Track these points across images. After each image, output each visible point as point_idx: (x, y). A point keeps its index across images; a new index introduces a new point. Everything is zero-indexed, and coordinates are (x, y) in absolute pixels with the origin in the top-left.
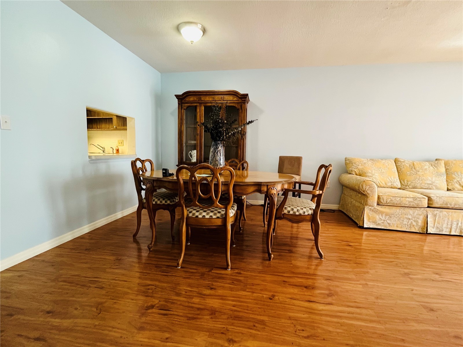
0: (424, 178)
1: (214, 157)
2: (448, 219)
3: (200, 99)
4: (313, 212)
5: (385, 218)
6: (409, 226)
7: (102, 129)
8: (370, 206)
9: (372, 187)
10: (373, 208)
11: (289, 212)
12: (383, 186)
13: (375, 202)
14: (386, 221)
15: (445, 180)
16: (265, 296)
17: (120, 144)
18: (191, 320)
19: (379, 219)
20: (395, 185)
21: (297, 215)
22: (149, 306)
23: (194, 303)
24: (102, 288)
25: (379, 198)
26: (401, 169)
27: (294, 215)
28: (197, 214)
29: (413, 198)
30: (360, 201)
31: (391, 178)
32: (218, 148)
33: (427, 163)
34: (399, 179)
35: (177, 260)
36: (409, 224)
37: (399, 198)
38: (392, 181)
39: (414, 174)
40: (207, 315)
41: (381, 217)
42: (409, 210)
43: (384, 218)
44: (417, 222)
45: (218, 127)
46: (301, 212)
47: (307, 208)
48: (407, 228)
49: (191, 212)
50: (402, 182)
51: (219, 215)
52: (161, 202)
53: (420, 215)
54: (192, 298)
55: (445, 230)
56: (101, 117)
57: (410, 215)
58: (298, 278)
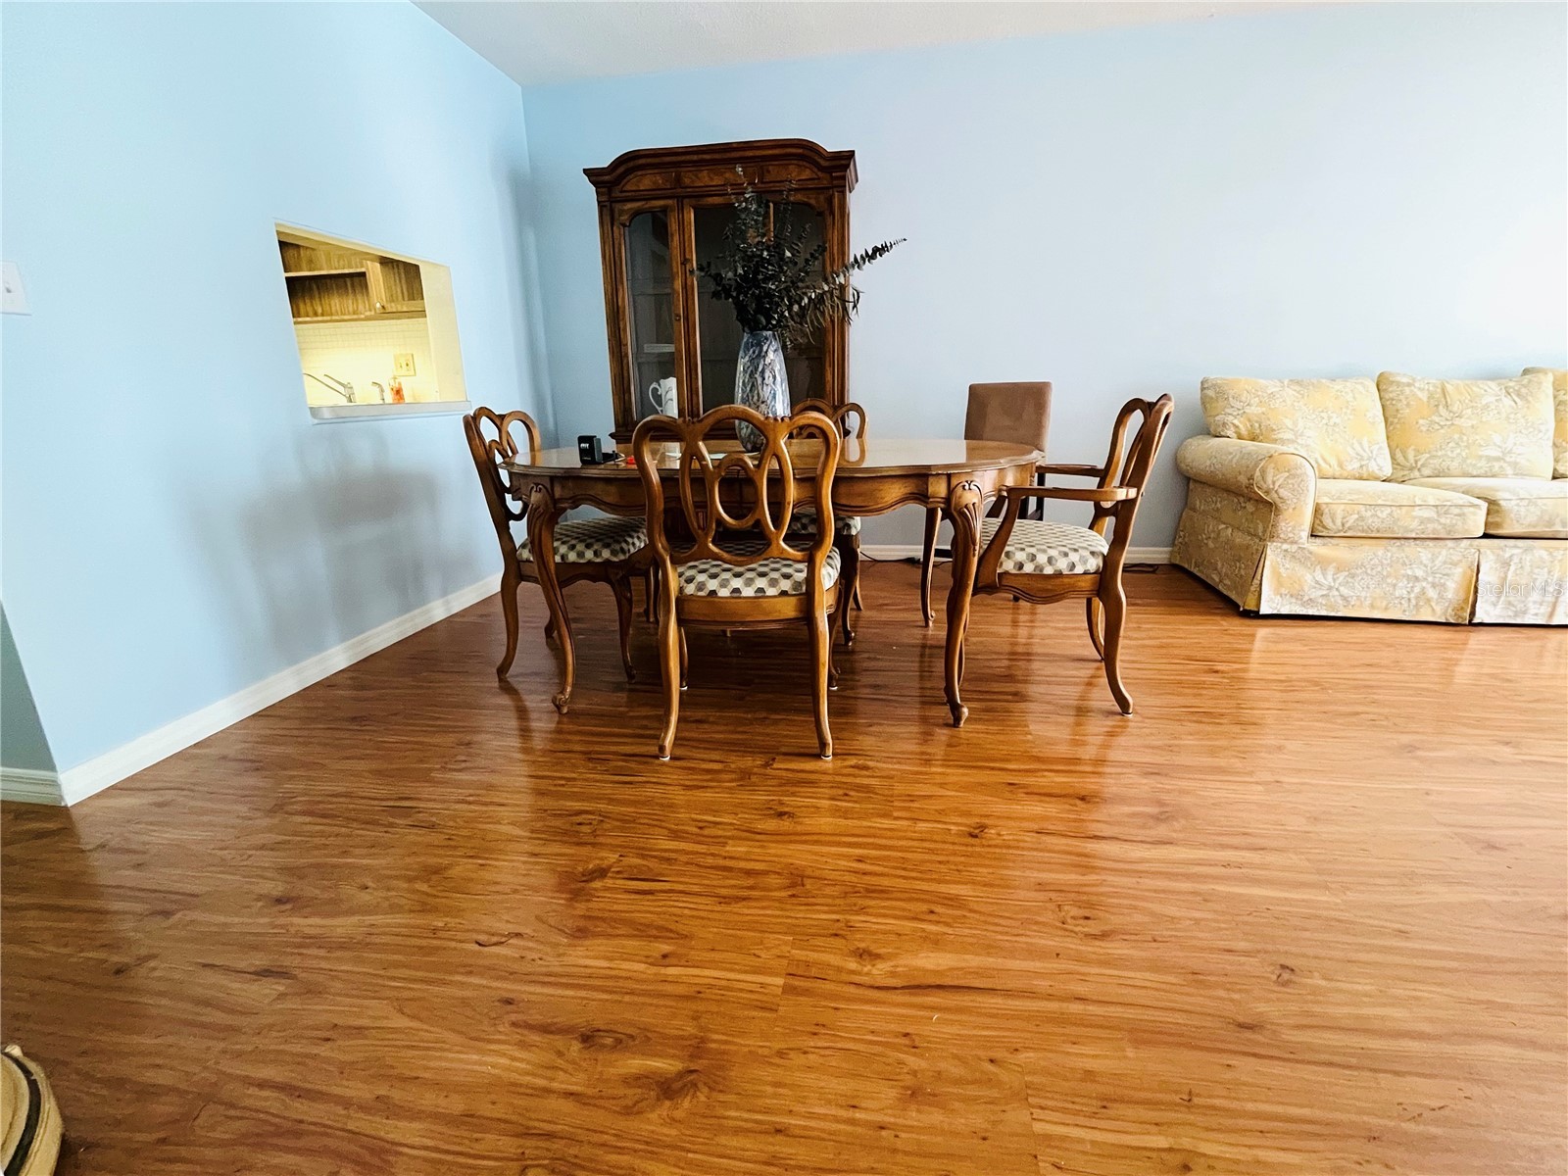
0: (1477, 437)
1: (751, 390)
2: (1549, 572)
3: (678, 180)
4: (1101, 565)
5: (1334, 580)
6: (1414, 602)
7: (334, 318)
8: (1285, 541)
9: (1299, 476)
10: (1294, 548)
11: (1021, 566)
12: (1330, 474)
13: (1303, 527)
14: (1337, 589)
15: (1551, 444)
16: (952, 827)
17: (404, 371)
18: (730, 903)
19: (1313, 584)
20: (1373, 467)
21: (1049, 577)
22: (593, 872)
23: (731, 858)
24: (432, 827)
25: (1318, 511)
26: (1397, 410)
27: (1039, 576)
28: (712, 585)
29: (1436, 506)
30: (1251, 526)
31: (1360, 444)
32: (764, 357)
33: (1493, 385)
34: (1389, 446)
35: (657, 737)
36: (1412, 595)
37: (1389, 510)
38: (1365, 455)
39: (1442, 427)
40: (780, 889)
41: (1320, 577)
42: (1419, 549)
43: (1331, 580)
44: (1440, 587)
45: (760, 277)
46: (1062, 565)
47: (1080, 550)
48: (1405, 611)
49: (690, 580)
50: (1399, 455)
51: (786, 585)
52: (581, 555)
53: (1455, 564)
54: (725, 844)
55: (1533, 611)
56: (320, 269)
57: (1421, 567)
58: (1053, 774)
